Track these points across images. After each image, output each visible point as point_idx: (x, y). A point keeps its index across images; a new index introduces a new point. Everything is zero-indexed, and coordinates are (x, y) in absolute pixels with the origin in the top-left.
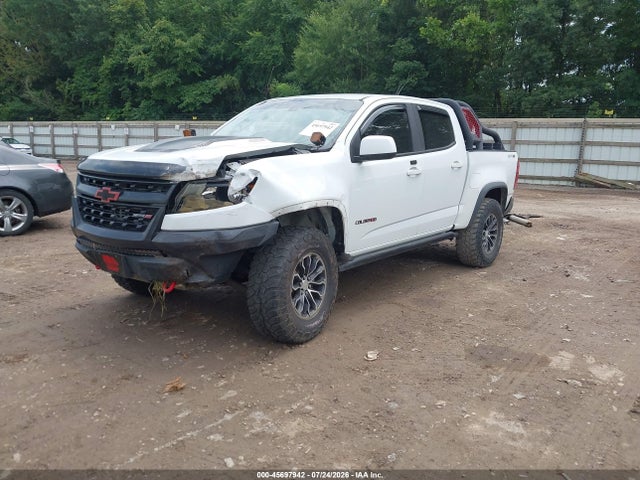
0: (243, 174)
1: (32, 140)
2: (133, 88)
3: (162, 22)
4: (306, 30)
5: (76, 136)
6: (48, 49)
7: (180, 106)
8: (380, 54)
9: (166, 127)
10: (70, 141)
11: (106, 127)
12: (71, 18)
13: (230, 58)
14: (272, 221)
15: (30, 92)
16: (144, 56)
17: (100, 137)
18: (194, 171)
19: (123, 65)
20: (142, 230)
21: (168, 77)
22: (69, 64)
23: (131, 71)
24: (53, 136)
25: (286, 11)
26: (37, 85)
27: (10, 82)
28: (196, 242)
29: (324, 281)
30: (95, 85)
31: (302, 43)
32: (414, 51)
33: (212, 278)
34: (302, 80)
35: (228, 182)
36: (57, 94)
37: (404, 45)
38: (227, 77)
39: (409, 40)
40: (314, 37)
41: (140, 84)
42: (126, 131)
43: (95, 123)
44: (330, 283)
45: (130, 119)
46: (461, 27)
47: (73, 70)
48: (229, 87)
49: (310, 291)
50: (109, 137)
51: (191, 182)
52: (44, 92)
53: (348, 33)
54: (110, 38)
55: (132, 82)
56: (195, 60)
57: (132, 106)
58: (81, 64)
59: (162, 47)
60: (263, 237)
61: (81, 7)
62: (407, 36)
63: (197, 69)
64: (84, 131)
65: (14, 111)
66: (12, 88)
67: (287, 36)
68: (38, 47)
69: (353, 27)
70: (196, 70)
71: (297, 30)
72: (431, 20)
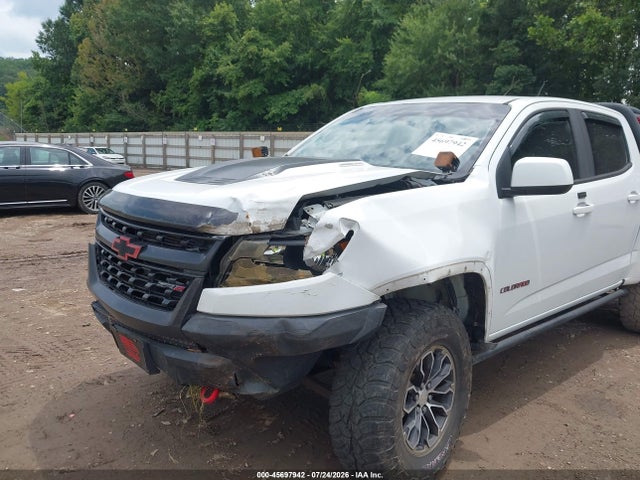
0: (329, 227)
1: (126, 150)
2: (221, 98)
3: (251, 33)
4: (399, 34)
5: (165, 147)
6: (144, 63)
7: (266, 118)
8: (479, 59)
9: (251, 138)
10: (160, 151)
11: (194, 137)
12: (166, 33)
13: (318, 67)
14: (374, 304)
15: (126, 104)
16: (232, 66)
17: (187, 147)
18: (251, 220)
19: (212, 76)
20: (171, 307)
21: (254, 87)
22: (162, 76)
23: (220, 82)
24: (145, 146)
25: (377, 16)
26: (133, 98)
27: (110, 95)
28: (249, 336)
29: (452, 388)
30: (185, 96)
31: (394, 48)
32: (520, 54)
33: (275, 388)
34: (392, 88)
35: (304, 237)
36: (150, 106)
37: (508, 47)
38: (314, 86)
39: (514, 41)
40: (407, 42)
41: (227, 94)
42: (212, 142)
43: (183, 133)
44: (460, 389)
45: (218, 129)
46: (577, 25)
47: (166, 82)
48: (315, 96)
49: (429, 405)
50: (196, 148)
51: (246, 237)
52: (138, 104)
53: (445, 37)
54: (201, 50)
55: (220, 92)
56: (283, 69)
57: (219, 117)
58: (174, 76)
59: (250, 57)
60: (359, 331)
61: (176, 21)
62: (511, 38)
63: (284, 79)
64: (174, 142)
65: (111, 122)
66: (110, 101)
67: (377, 42)
68: (136, 62)
69: (450, 30)
70: (284, 81)
71: (389, 37)
72: (541, 18)
